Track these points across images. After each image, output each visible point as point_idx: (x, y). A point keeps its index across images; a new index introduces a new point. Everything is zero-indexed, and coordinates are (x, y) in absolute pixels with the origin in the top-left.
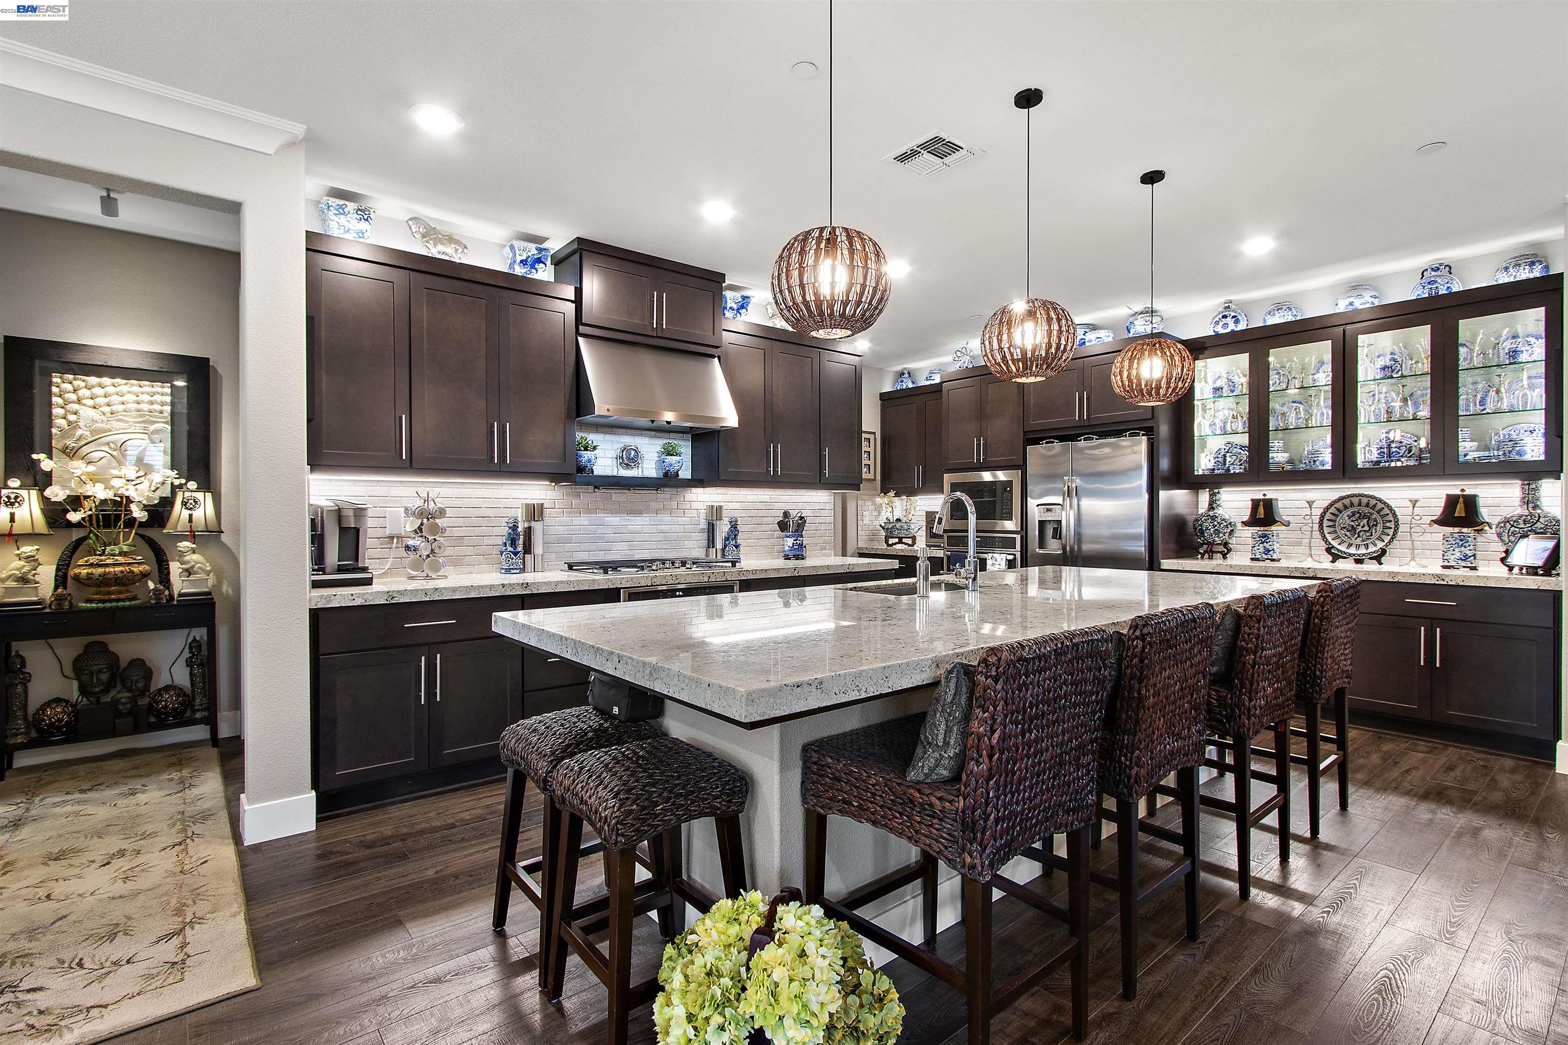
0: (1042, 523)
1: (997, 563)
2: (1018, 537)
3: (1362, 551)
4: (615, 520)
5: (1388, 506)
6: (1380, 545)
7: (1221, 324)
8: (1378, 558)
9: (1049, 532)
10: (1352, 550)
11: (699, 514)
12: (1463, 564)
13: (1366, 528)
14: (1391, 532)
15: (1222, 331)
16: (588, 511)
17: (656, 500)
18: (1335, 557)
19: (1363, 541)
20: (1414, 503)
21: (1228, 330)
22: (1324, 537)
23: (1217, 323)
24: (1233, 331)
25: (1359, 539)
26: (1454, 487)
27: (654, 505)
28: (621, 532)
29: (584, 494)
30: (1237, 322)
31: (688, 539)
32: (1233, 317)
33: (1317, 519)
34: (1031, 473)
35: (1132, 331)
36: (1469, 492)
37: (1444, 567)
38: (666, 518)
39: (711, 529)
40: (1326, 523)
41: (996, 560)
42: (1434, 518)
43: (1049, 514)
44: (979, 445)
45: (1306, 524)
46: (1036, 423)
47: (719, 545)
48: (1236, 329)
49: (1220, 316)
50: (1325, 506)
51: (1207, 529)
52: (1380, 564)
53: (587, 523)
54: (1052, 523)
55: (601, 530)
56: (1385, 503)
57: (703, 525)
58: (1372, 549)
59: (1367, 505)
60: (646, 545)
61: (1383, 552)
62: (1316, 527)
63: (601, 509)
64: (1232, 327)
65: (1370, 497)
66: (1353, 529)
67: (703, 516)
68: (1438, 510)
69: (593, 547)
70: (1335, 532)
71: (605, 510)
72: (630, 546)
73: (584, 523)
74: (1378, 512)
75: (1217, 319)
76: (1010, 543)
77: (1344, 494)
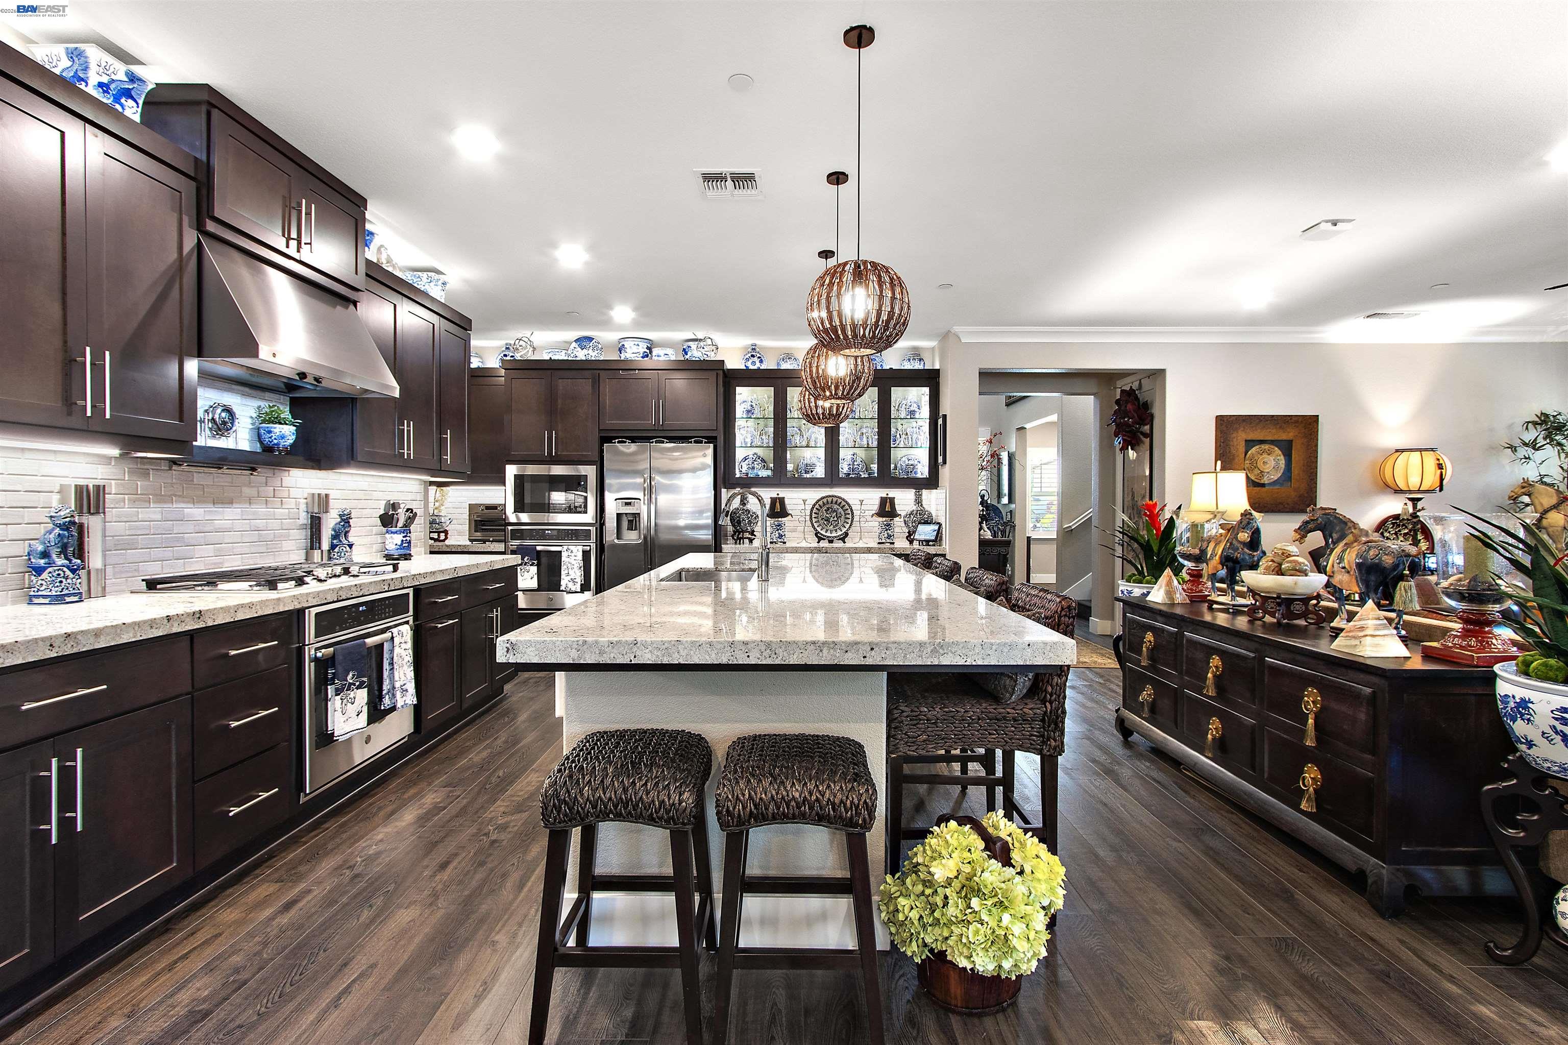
0: (619, 516)
1: (573, 555)
2: (593, 529)
3: (834, 534)
4: (196, 512)
5: (848, 504)
6: (844, 530)
7: (751, 361)
8: (843, 539)
9: (625, 524)
10: (828, 534)
11: (297, 504)
12: (888, 541)
13: (836, 519)
14: (849, 521)
15: (751, 367)
16: (161, 498)
17: (249, 485)
18: (820, 539)
19: (834, 527)
20: (862, 501)
21: (755, 367)
22: (813, 525)
23: (747, 360)
24: (759, 369)
25: (832, 526)
26: (882, 493)
27: (247, 491)
28: (206, 529)
29: (155, 472)
30: (761, 361)
31: (287, 538)
32: (759, 357)
33: (808, 513)
34: (608, 467)
35: (690, 354)
36: (890, 495)
37: (879, 543)
38: (260, 509)
39: (315, 524)
40: (814, 515)
41: (572, 552)
42: (874, 512)
43: (628, 507)
44: (550, 438)
45: (802, 516)
46: (611, 423)
47: (325, 546)
48: (761, 368)
49: (750, 355)
50: (813, 503)
51: (743, 520)
52: (845, 542)
53: (159, 517)
54: (628, 516)
55: (178, 528)
56: (846, 502)
57: (304, 519)
58: (839, 533)
59: (836, 503)
60: (238, 548)
61: (846, 534)
62: (808, 518)
63: (180, 496)
64: (758, 365)
65: (839, 497)
66: (828, 520)
67: (303, 507)
68: (875, 507)
69: (168, 553)
70: (818, 521)
71: (183, 498)
72: (218, 550)
73: (154, 517)
74: (842, 508)
75: (747, 357)
76: (586, 535)
77: (824, 495)
